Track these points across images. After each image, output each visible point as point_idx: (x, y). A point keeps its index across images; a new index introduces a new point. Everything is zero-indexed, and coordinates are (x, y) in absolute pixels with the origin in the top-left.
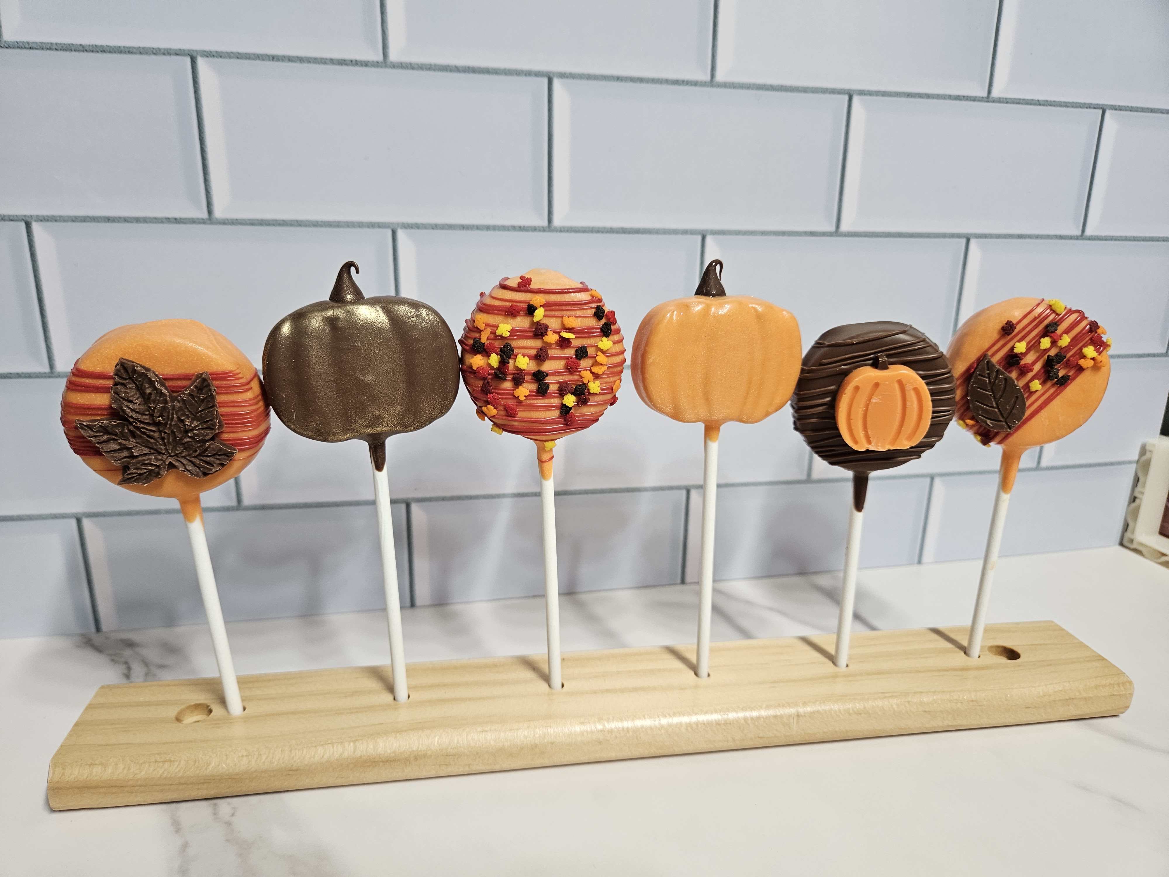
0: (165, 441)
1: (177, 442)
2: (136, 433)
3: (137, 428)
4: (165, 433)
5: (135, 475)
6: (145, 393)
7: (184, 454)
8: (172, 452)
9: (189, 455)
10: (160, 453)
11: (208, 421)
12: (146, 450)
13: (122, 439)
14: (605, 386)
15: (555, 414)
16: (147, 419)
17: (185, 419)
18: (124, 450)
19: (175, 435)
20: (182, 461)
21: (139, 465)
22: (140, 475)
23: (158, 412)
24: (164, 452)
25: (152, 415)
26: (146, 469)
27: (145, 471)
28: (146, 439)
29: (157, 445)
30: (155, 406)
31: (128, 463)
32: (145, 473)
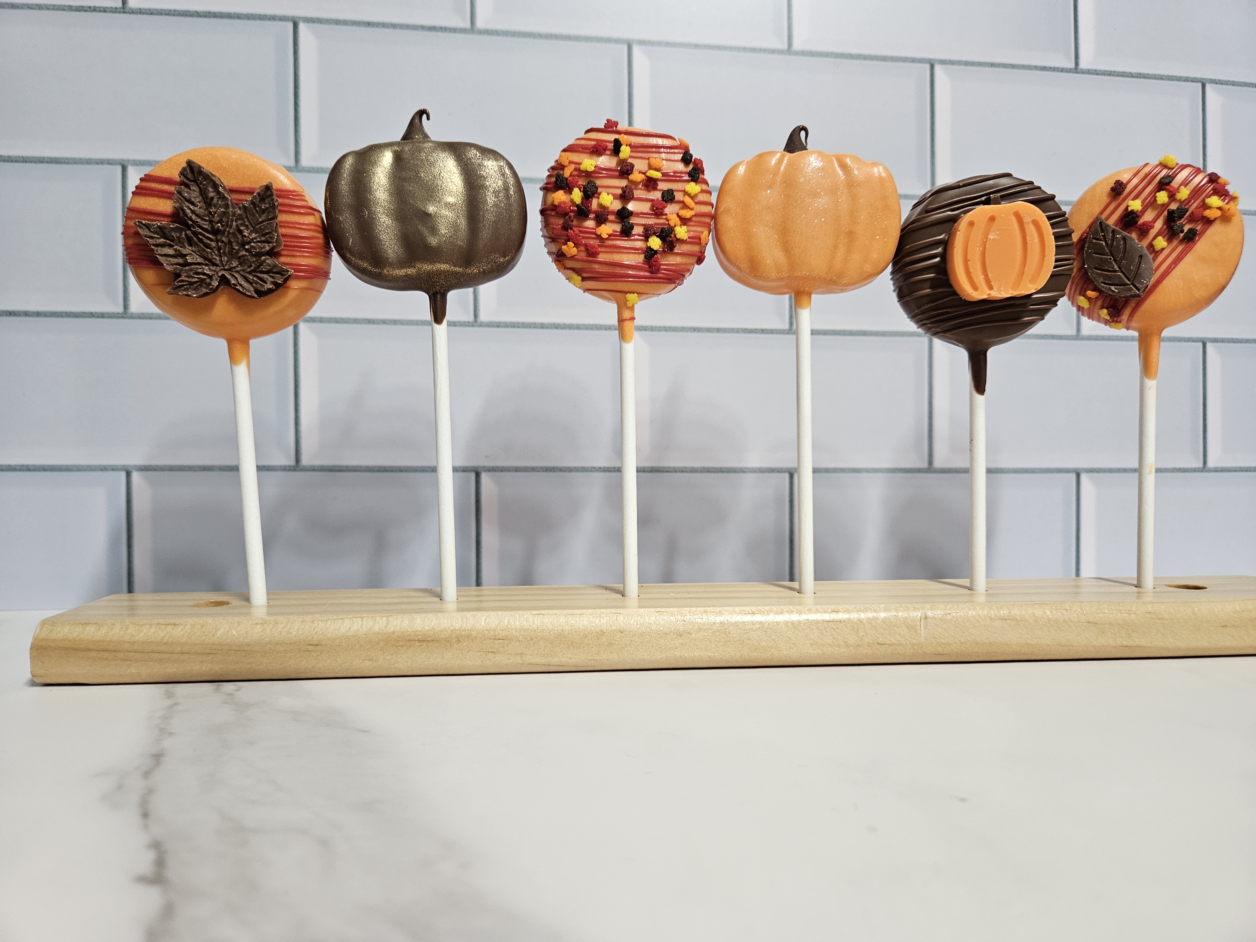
0: (221, 251)
1: (233, 255)
2: (194, 240)
3: (195, 234)
4: (222, 242)
5: (186, 283)
6: (207, 197)
7: (238, 269)
8: (226, 264)
9: (243, 270)
10: (215, 264)
11: (266, 234)
12: (200, 260)
13: (178, 246)
14: (692, 234)
15: (639, 259)
16: (205, 225)
17: (245, 229)
18: (179, 258)
19: (231, 245)
20: (235, 274)
21: (191, 273)
22: (191, 284)
23: (218, 216)
24: (218, 262)
25: (211, 222)
26: (198, 278)
27: (197, 280)
28: (202, 248)
29: (212, 255)
30: (215, 210)
31: (179, 270)
32: (196, 282)
